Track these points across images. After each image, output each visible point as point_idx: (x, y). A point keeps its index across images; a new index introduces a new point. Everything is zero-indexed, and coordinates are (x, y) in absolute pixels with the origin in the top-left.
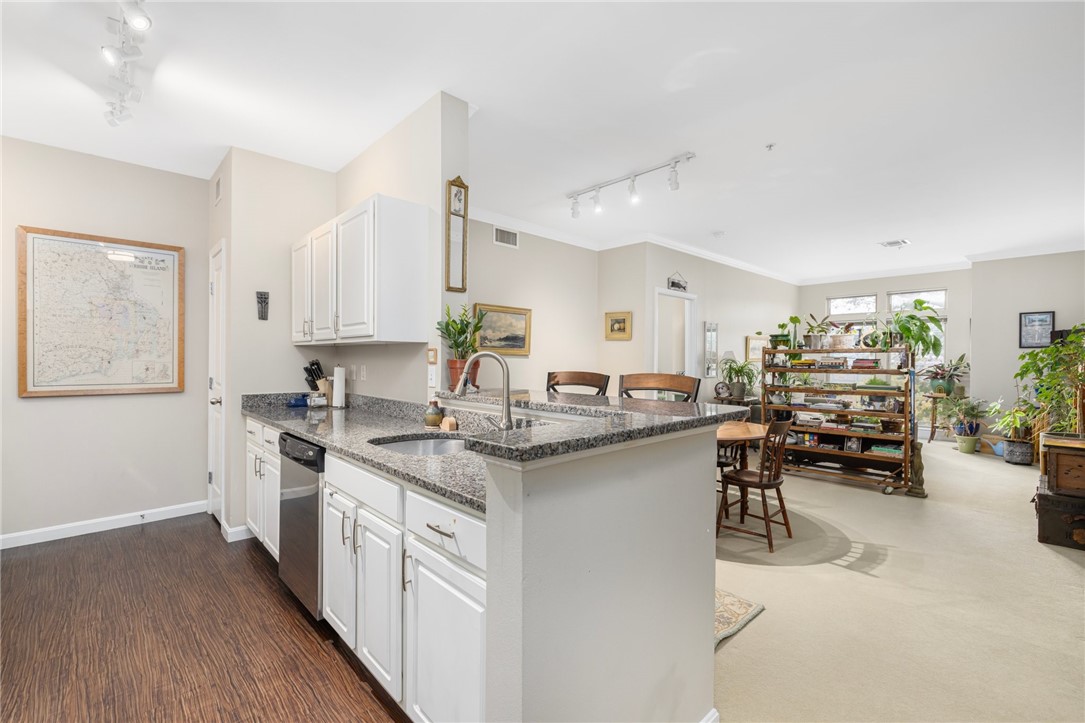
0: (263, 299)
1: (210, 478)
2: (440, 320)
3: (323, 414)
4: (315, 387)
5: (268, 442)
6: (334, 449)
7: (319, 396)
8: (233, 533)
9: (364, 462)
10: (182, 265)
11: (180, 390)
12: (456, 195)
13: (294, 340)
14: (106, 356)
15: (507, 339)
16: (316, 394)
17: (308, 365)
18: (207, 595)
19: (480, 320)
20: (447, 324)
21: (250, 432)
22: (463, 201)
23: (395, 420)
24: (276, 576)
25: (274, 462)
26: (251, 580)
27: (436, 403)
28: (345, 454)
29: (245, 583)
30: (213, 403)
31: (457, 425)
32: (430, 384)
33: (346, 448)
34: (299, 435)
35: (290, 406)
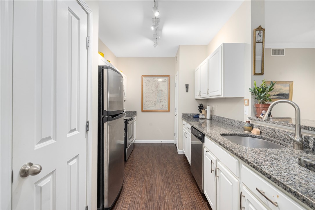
0: (187, 86)
1: (175, 135)
2: (250, 87)
3: (204, 121)
4: (201, 112)
5: (188, 128)
6: (208, 136)
7: (202, 115)
8: (180, 152)
9: (220, 144)
10: (169, 80)
11: (169, 111)
12: (258, 34)
13: (195, 98)
14: (155, 103)
15: (278, 95)
16: (201, 114)
17: (199, 105)
18: (173, 169)
19: (272, 87)
20: (254, 89)
21: (184, 124)
22: (262, 36)
23: (229, 126)
24: (190, 169)
25: (189, 135)
26: (183, 168)
27: (249, 122)
28: (212, 139)
29: (182, 169)
30: (175, 115)
31: (261, 133)
32: (245, 113)
33: (213, 137)
34: (196, 128)
35: (194, 117)
